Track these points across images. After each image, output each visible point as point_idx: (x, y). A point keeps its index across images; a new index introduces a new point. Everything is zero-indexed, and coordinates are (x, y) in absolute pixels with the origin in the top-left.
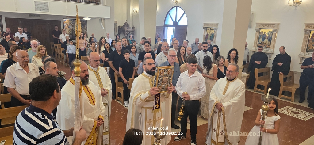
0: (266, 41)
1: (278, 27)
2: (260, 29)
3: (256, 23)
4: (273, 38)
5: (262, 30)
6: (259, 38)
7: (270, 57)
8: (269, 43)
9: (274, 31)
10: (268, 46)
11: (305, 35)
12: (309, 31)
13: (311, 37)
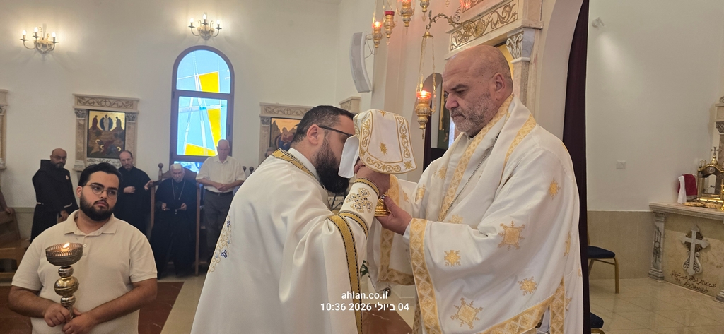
11: (78, 121)
12: (85, 112)
13: (91, 125)
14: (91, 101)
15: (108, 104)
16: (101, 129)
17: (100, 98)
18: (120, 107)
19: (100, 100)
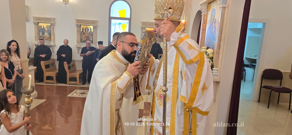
0: (46, 35)
1: (54, 21)
2: (38, 23)
3: (34, 17)
4: (52, 31)
5: (40, 24)
6: (39, 32)
7: (53, 49)
8: (49, 36)
9: (52, 25)
10: (49, 39)
11: (77, 29)
12: (79, 26)
13: (81, 31)
14: (81, 22)
15: (87, 22)
16: (85, 32)
17: (84, 20)
18: (91, 24)
19: (84, 21)
